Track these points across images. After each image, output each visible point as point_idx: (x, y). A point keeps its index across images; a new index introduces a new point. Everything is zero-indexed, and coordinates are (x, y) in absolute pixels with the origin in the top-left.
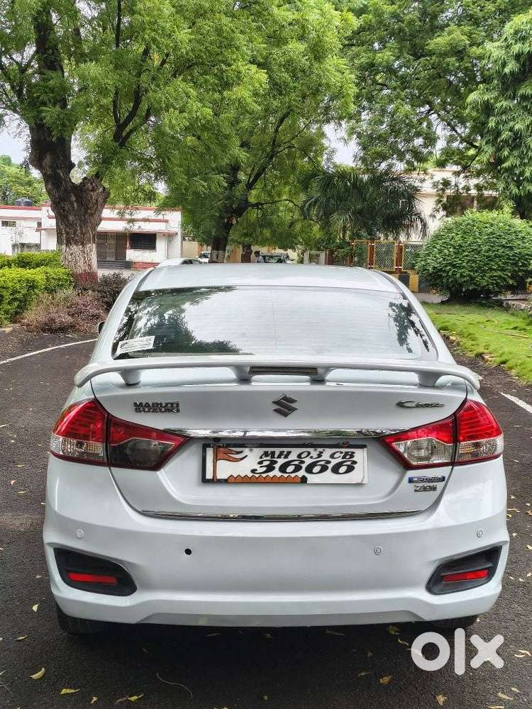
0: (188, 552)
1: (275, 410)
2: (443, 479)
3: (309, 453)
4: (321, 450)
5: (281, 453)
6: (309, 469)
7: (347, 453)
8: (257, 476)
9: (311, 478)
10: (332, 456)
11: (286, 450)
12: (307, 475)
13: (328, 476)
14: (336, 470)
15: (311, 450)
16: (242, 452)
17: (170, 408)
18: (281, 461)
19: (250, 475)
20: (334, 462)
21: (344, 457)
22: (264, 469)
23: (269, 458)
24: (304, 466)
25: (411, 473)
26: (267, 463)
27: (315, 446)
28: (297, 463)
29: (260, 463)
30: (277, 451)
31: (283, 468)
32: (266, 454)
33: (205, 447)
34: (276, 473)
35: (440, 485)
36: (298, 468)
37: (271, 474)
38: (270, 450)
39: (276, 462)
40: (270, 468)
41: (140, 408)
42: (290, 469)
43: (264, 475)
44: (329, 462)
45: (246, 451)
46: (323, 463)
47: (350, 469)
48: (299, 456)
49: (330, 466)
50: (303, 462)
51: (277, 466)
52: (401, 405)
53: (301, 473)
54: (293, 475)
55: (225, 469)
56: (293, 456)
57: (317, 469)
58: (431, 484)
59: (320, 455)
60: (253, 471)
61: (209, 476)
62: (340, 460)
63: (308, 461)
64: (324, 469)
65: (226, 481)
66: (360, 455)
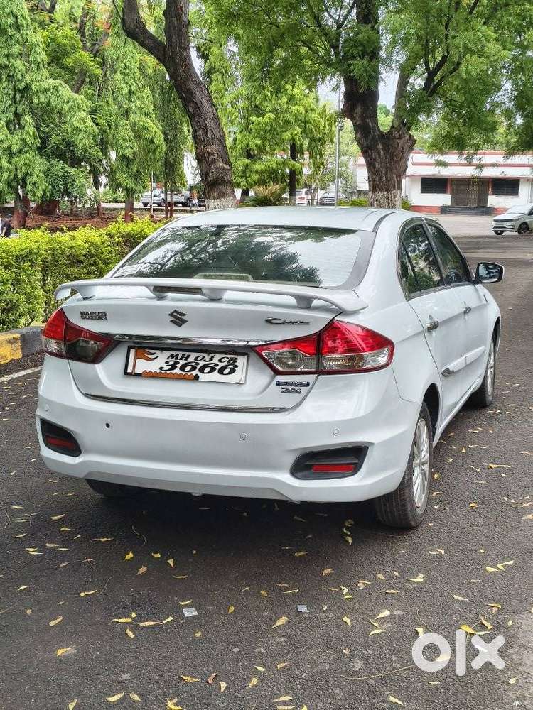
0: (108, 426)
1: (172, 321)
2: (308, 384)
3: (204, 357)
4: (212, 355)
5: (183, 356)
6: (202, 370)
7: (231, 359)
8: (163, 372)
9: (202, 377)
10: (220, 361)
11: (187, 354)
12: (200, 374)
13: (215, 376)
14: (221, 372)
15: (205, 355)
16: (154, 354)
17: (101, 316)
18: (182, 362)
19: (158, 371)
20: (221, 365)
21: (229, 362)
22: (169, 367)
23: (174, 359)
24: (198, 367)
25: (279, 378)
26: (171, 363)
27: (208, 352)
28: (193, 364)
29: (167, 362)
30: (180, 354)
31: (183, 368)
32: (172, 356)
33: (129, 348)
34: (177, 371)
35: (304, 389)
36: (194, 368)
37: (173, 372)
38: (175, 353)
39: (178, 363)
40: (173, 367)
41: (85, 315)
42: (188, 368)
43: (168, 372)
44: (217, 365)
45: (158, 353)
46: (212, 365)
47: (232, 371)
48: (196, 359)
49: (218, 368)
50: (198, 364)
51: (179, 366)
52: (269, 321)
53: (196, 372)
54: (189, 373)
55: (142, 366)
56: (191, 359)
57: (207, 370)
58: (297, 388)
59: (211, 359)
60: (161, 368)
61: (130, 370)
62: (226, 364)
63: (202, 363)
64: (213, 370)
65: (140, 375)
66: (241, 361)
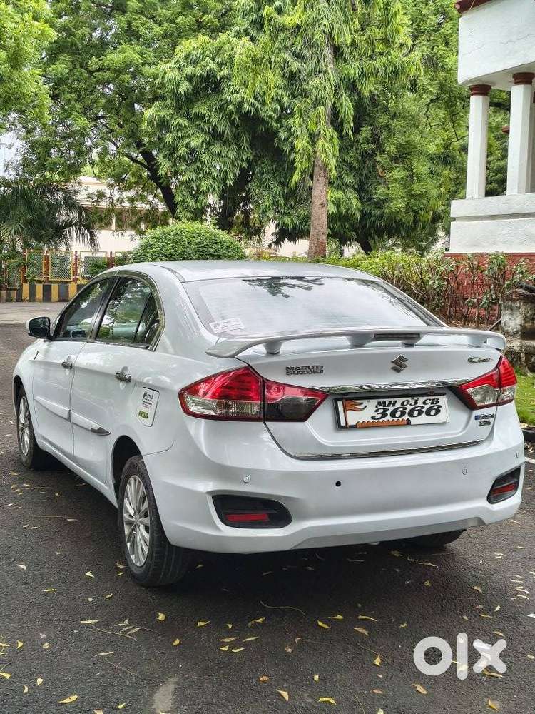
0: (338, 484)
1: (392, 368)
2: (492, 416)
3: (409, 401)
4: (416, 398)
5: (390, 402)
6: (411, 414)
7: (433, 400)
8: (376, 421)
9: (413, 421)
10: (424, 403)
11: (393, 400)
12: (410, 418)
13: (424, 419)
14: (428, 413)
15: (409, 399)
16: (362, 403)
17: (316, 370)
18: (391, 409)
19: (371, 421)
20: (427, 407)
21: (432, 403)
22: (380, 415)
23: (382, 407)
24: (407, 411)
25: (477, 413)
26: (381, 411)
27: (412, 396)
28: (401, 409)
29: (377, 411)
30: (387, 401)
31: (393, 414)
32: (379, 404)
33: (336, 401)
34: (389, 418)
35: (492, 420)
36: (403, 414)
37: (386, 419)
38: (381, 400)
39: (387, 410)
40: (384, 415)
41: (291, 371)
42: (398, 414)
43: (381, 420)
44: (422, 407)
45: (365, 402)
46: (419, 408)
47: (438, 412)
48: (402, 404)
49: (424, 410)
50: (406, 409)
51: (389, 412)
52: (471, 361)
53: (406, 417)
54: (401, 419)
55: (353, 417)
56: (398, 405)
57: (416, 413)
58: (487, 420)
59: (416, 403)
60: (373, 418)
61: (343, 423)
62: (430, 405)
63: (409, 408)
64: (420, 413)
65: (354, 427)
66: (443, 401)
